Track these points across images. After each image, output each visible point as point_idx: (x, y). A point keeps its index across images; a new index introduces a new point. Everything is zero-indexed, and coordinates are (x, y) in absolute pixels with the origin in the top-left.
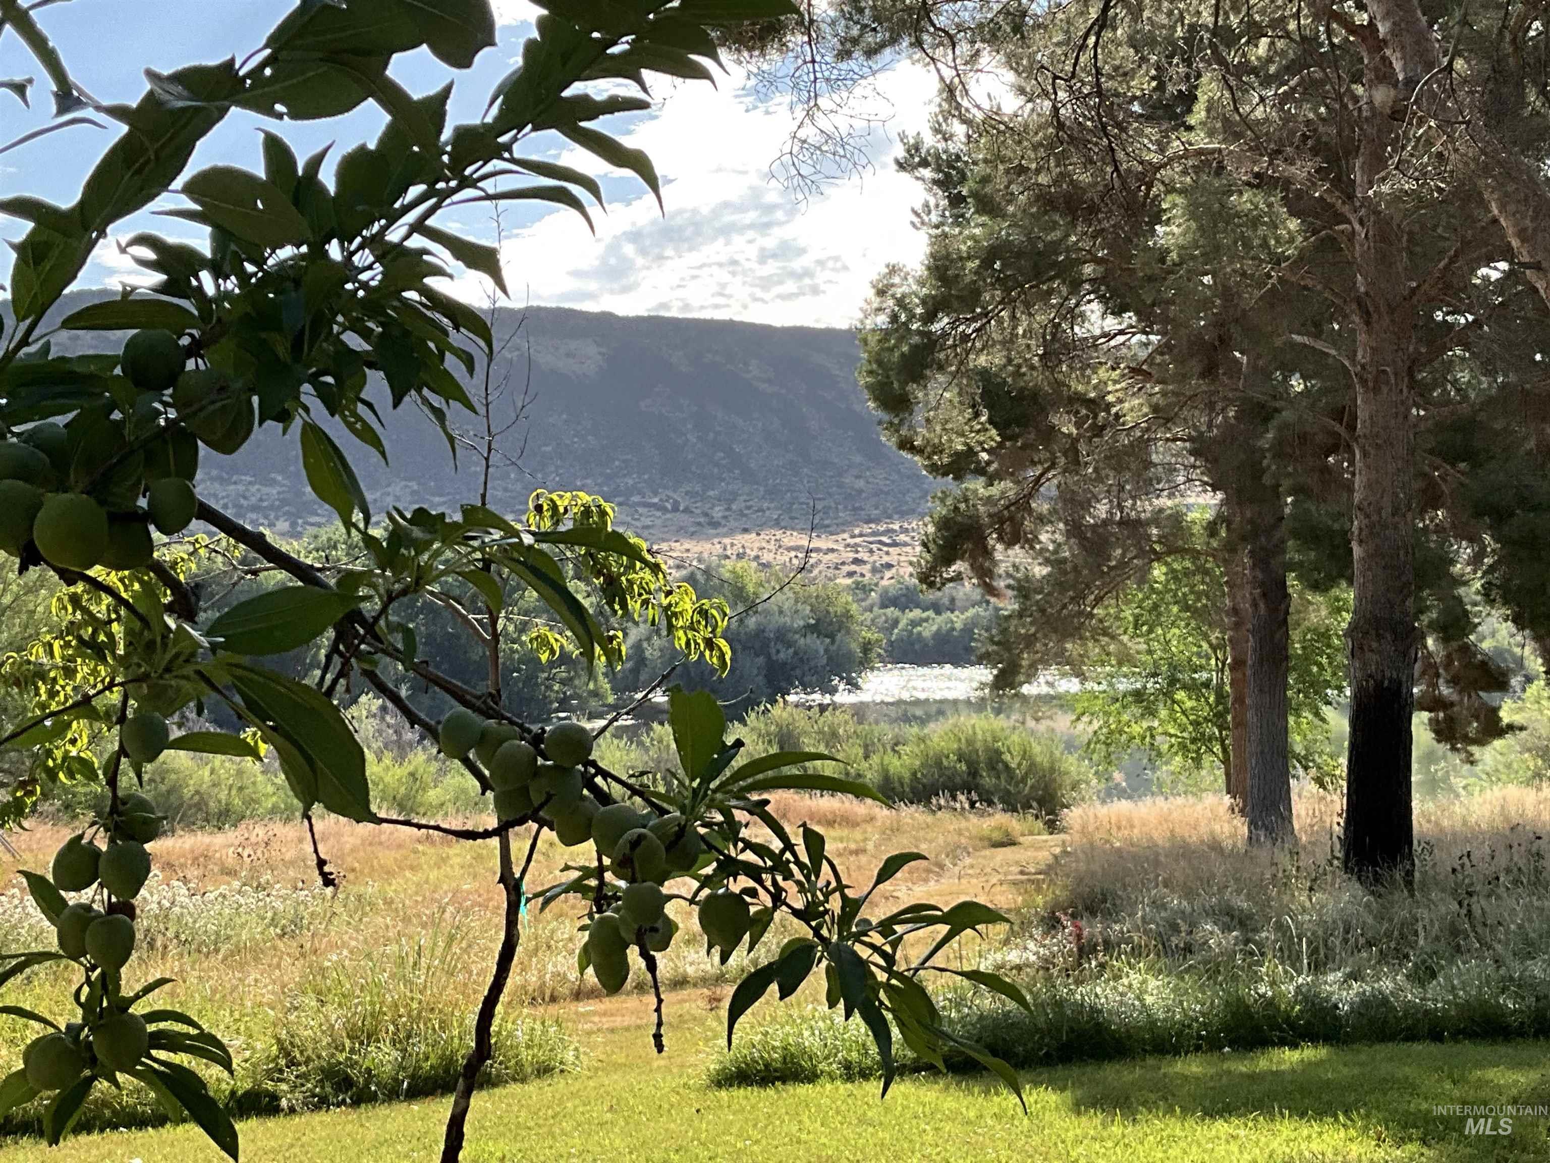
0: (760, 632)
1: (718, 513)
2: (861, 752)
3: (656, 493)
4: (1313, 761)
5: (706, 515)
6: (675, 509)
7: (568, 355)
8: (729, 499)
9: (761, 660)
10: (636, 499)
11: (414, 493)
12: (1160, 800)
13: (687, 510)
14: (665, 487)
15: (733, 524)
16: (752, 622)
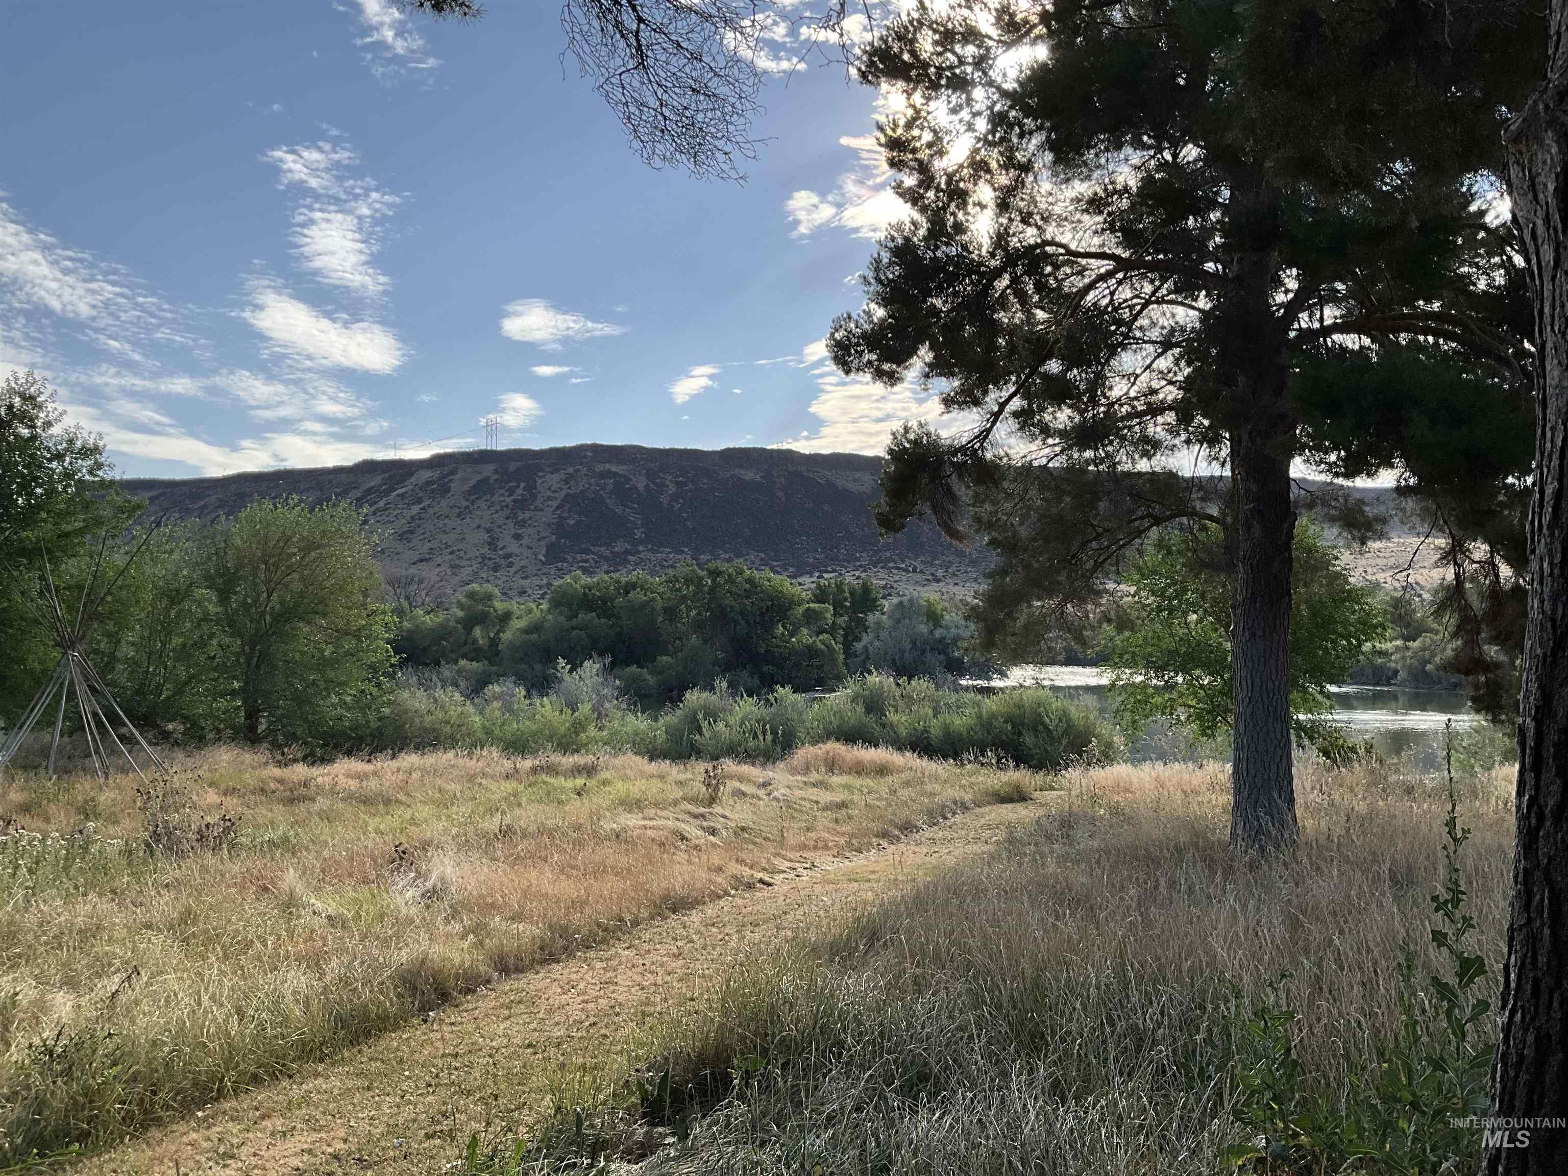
0: (942, 640)
1: (940, 573)
2: (930, 712)
3: (903, 562)
4: (1318, 732)
5: (932, 574)
6: (914, 571)
7: (855, 481)
8: (947, 566)
9: (942, 657)
10: (891, 565)
11: (761, 559)
12: (1159, 765)
13: (921, 572)
14: (909, 558)
15: (949, 580)
16: (938, 633)
